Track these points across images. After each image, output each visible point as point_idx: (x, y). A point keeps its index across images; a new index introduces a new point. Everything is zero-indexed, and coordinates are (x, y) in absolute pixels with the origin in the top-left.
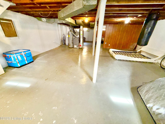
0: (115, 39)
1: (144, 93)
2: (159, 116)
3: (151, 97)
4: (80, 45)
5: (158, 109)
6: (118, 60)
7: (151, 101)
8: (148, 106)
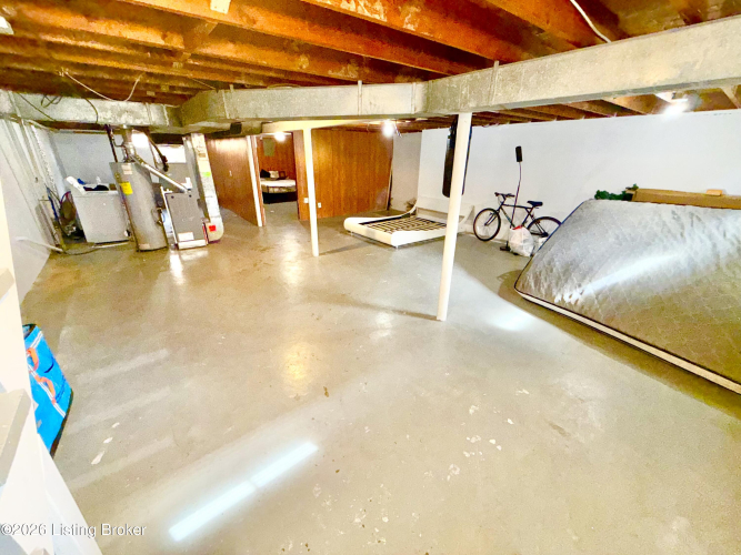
0: (333, 181)
1: (533, 287)
2: (579, 303)
3: (549, 286)
4: (208, 225)
5: (570, 297)
6: (402, 247)
7: (554, 293)
8: (556, 301)
